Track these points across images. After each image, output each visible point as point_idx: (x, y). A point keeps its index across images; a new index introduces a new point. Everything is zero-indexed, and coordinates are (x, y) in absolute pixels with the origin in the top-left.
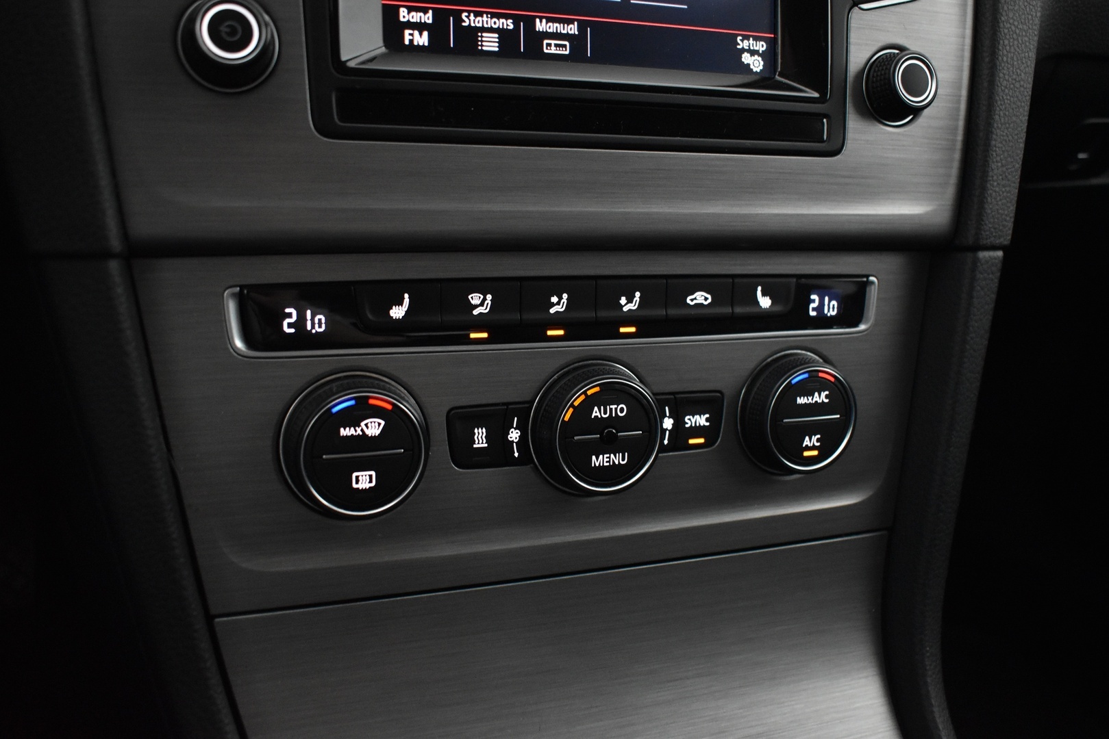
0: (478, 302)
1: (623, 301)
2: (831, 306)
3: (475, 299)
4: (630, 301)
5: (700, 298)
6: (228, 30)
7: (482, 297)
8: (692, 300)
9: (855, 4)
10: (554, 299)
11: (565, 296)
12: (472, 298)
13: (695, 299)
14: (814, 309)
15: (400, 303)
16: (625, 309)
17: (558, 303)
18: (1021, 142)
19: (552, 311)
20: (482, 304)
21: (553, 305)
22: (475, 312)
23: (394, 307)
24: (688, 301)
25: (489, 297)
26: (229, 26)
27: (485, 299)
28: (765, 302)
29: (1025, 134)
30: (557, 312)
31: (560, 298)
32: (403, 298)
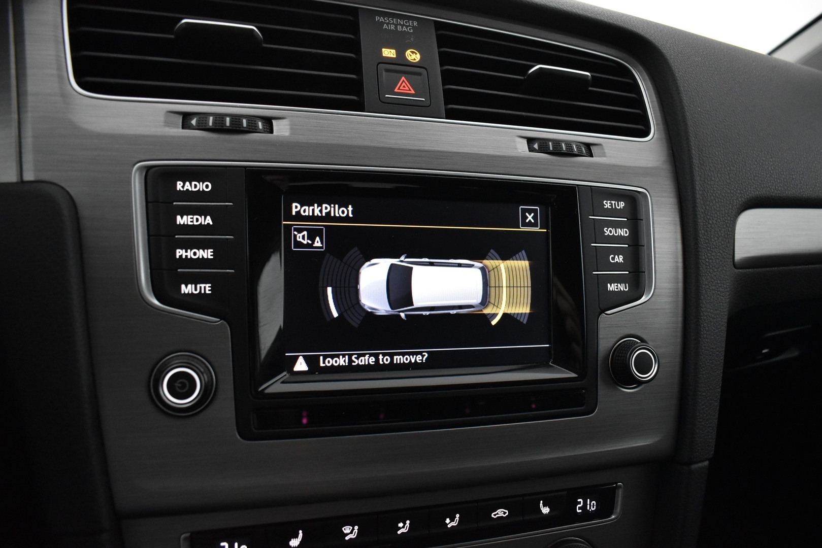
0: (349, 531)
1: (448, 521)
2: (592, 505)
3: (347, 529)
4: (452, 520)
5: (501, 513)
6: (180, 385)
7: (351, 528)
8: (495, 515)
9: (603, 311)
10: (401, 525)
11: (408, 522)
12: (345, 529)
13: (498, 514)
14: (580, 508)
15: (297, 537)
16: (449, 526)
17: (403, 527)
18: (718, 388)
19: (399, 532)
20: (351, 532)
21: (400, 528)
22: (347, 538)
23: (292, 540)
24: (493, 516)
25: (356, 528)
26: (180, 383)
27: (353, 529)
28: (545, 510)
29: (721, 382)
30: (403, 533)
31: (405, 524)
32: (299, 534)
